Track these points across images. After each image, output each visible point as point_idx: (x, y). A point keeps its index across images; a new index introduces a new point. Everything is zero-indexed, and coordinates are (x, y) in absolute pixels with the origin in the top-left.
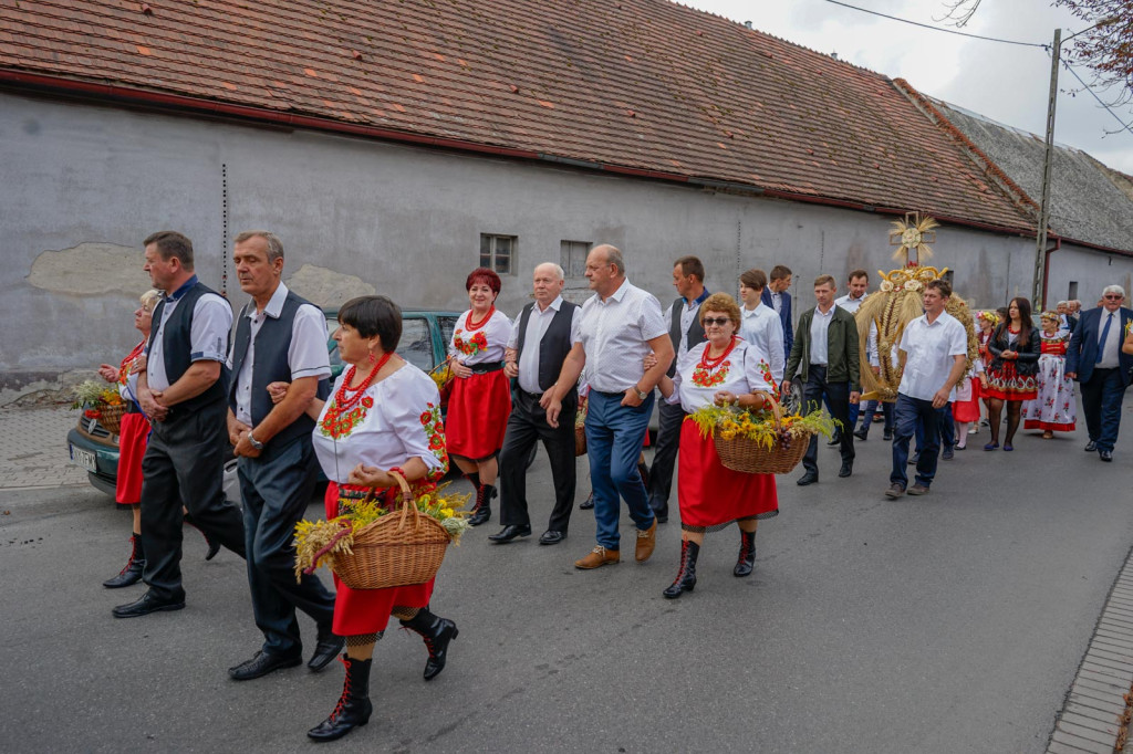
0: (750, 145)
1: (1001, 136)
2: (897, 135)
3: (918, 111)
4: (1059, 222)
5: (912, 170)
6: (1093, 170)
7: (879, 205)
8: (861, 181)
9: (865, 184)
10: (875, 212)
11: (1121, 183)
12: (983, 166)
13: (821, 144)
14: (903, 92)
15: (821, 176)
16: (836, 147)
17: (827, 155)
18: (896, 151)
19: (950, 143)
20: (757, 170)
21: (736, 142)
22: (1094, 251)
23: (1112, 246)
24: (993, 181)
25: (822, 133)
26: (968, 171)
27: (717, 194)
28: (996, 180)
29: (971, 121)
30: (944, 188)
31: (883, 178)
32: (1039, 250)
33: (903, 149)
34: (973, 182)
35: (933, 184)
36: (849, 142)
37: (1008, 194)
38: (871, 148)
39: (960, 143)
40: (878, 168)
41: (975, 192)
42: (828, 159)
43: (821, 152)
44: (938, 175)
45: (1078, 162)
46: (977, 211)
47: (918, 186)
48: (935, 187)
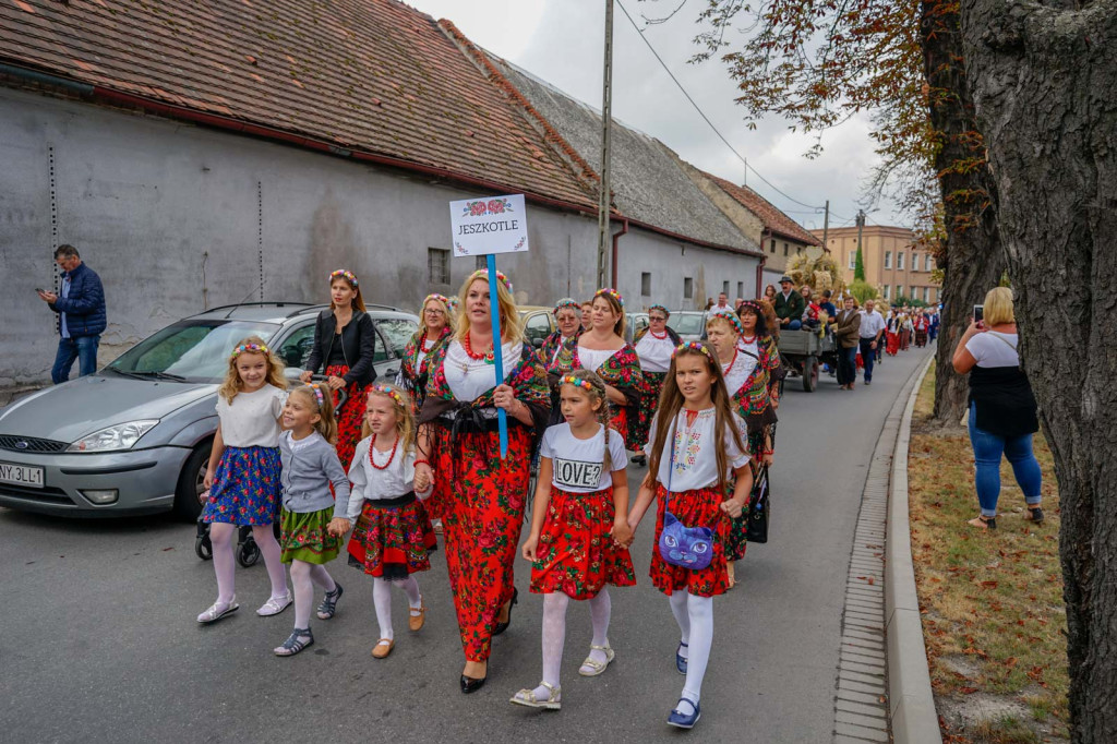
0: (111, 24)
1: (570, 108)
2: (427, 76)
3: (466, 60)
4: (628, 203)
5: (439, 118)
6: (667, 158)
7: (358, 147)
8: (340, 115)
9: (346, 120)
10: (352, 159)
11: (692, 173)
12: (541, 131)
13: (283, 56)
14: (450, 36)
15: (260, 95)
16: (309, 66)
17: (288, 73)
18: (418, 92)
19: (505, 101)
20: (98, 58)
21: (71, 11)
22: (666, 239)
23: (683, 233)
24: (553, 150)
25: (292, 45)
26: (521, 134)
28: (556, 147)
29: (535, 87)
30: (483, 146)
31: (384, 118)
32: (602, 233)
33: (431, 93)
34: (527, 146)
35: (466, 138)
36: (339, 66)
37: (568, 164)
38: (376, 81)
39: (515, 102)
40: (379, 105)
41: (526, 158)
42: (286, 76)
43: (277, 66)
44: (477, 130)
45: (652, 148)
46: (524, 177)
47: (442, 137)
48: (467, 142)
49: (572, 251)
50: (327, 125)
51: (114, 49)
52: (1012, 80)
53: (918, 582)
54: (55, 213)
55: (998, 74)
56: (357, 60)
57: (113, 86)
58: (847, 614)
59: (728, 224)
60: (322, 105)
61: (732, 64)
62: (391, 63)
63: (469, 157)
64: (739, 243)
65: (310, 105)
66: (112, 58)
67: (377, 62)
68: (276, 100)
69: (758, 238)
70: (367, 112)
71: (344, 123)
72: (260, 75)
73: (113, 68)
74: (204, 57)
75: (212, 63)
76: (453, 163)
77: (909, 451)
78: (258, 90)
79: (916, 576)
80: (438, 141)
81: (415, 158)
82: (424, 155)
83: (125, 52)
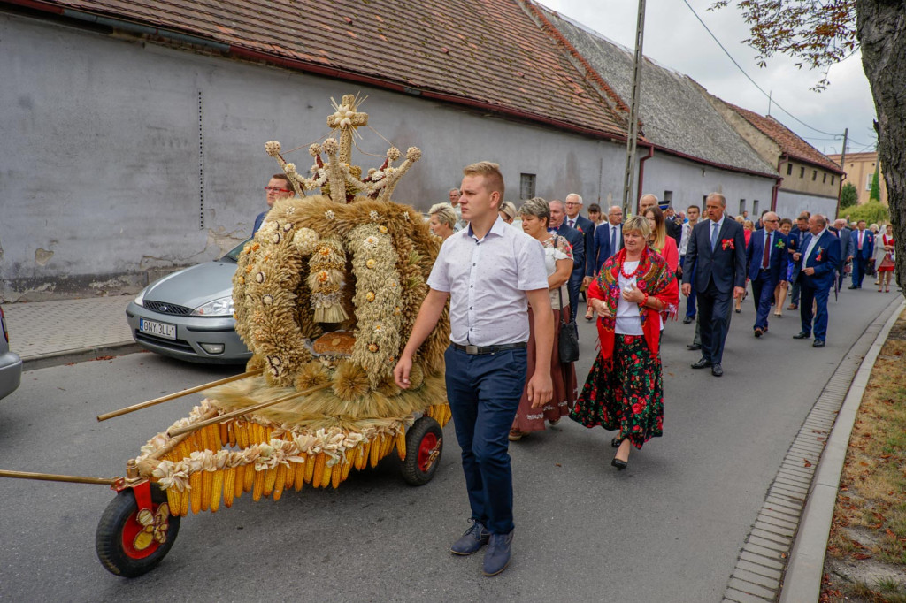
1: (611, 51)
2: (489, 28)
3: (523, 13)
4: (655, 132)
5: (495, 63)
6: (696, 92)
7: (426, 87)
8: (415, 62)
9: (419, 66)
10: (421, 97)
11: (718, 105)
12: (583, 71)
13: (373, 17)
15: (352, 48)
16: (393, 23)
17: (376, 29)
18: (480, 41)
19: (554, 47)
20: (234, 24)
22: (688, 162)
23: (704, 158)
24: (592, 87)
25: (381, 7)
26: (565, 74)
27: (149, 47)
28: (595, 85)
29: (582, 34)
30: (531, 85)
31: (450, 63)
32: (630, 157)
33: (491, 42)
34: (570, 85)
35: (517, 78)
36: (417, 23)
37: (604, 99)
38: (446, 34)
39: (563, 47)
40: (447, 53)
41: (568, 94)
42: (375, 32)
43: (368, 24)
44: (527, 72)
45: (683, 84)
46: (564, 110)
47: (497, 78)
48: (518, 82)
49: (603, 172)
50: (404, 71)
51: (246, 16)
52: (892, 28)
53: (846, 464)
54: (201, 141)
55: (879, 23)
56: (432, 17)
57: (243, 45)
58: (775, 484)
59: (748, 150)
60: (401, 55)
61: (747, 9)
62: (460, 18)
63: (519, 94)
64: (757, 166)
65: (391, 55)
66: (245, 23)
67: (448, 18)
68: (365, 51)
69: (775, 162)
70: (437, 59)
71: (418, 68)
72: (354, 32)
73: (244, 31)
74: (312, 19)
75: (318, 24)
76: (504, 100)
77: (880, 353)
78: (351, 44)
79: (846, 459)
80: (494, 82)
81: (472, 96)
82: (481, 93)
83: (254, 18)
